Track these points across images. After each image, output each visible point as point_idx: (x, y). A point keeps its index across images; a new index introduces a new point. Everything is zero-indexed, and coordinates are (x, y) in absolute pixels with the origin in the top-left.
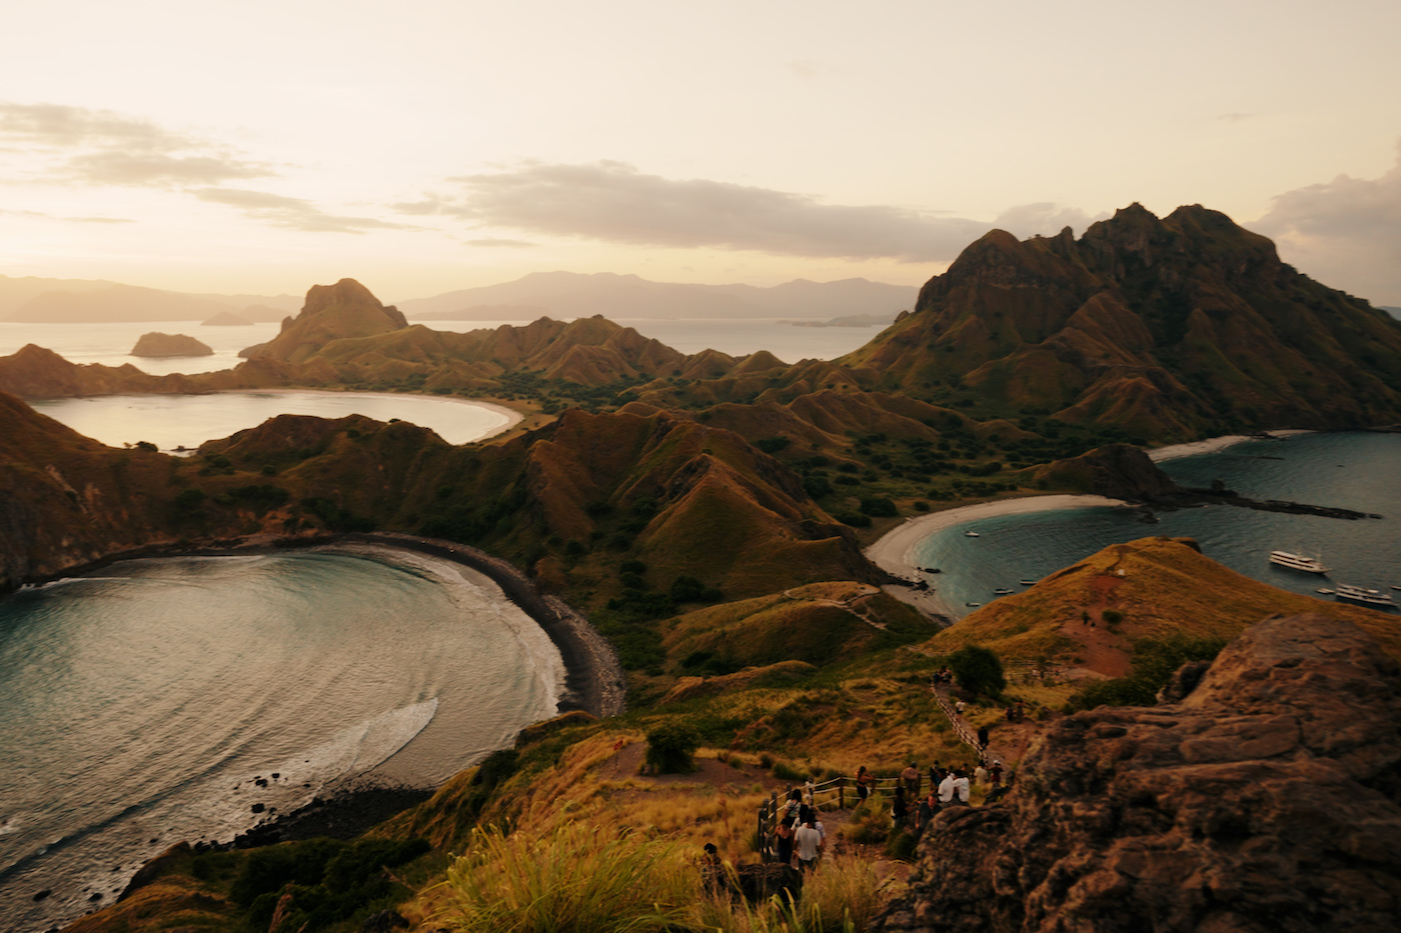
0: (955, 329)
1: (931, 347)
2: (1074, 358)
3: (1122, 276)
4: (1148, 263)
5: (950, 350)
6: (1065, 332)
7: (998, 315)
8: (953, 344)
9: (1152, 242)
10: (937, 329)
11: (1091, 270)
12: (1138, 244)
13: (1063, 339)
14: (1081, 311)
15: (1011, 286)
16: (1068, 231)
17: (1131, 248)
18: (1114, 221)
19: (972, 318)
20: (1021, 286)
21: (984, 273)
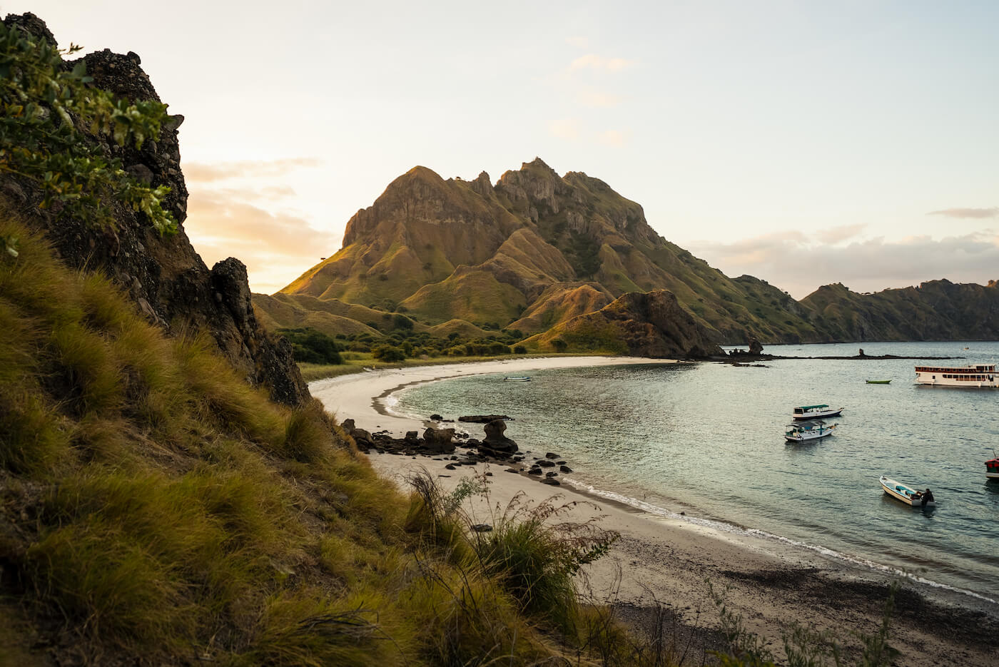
0: (388, 259)
1: (363, 277)
2: (512, 279)
3: (536, 219)
4: (556, 209)
5: (384, 278)
6: (499, 256)
7: (429, 247)
8: (386, 273)
9: (556, 193)
10: (368, 260)
11: (510, 210)
12: (546, 193)
13: (498, 262)
14: (508, 242)
15: (439, 221)
16: (484, 176)
17: (540, 197)
18: (523, 172)
19: (403, 249)
20: (449, 221)
21: (411, 207)
